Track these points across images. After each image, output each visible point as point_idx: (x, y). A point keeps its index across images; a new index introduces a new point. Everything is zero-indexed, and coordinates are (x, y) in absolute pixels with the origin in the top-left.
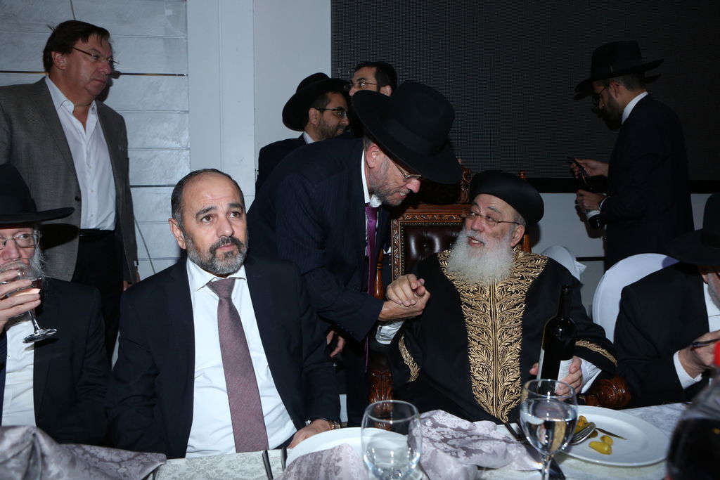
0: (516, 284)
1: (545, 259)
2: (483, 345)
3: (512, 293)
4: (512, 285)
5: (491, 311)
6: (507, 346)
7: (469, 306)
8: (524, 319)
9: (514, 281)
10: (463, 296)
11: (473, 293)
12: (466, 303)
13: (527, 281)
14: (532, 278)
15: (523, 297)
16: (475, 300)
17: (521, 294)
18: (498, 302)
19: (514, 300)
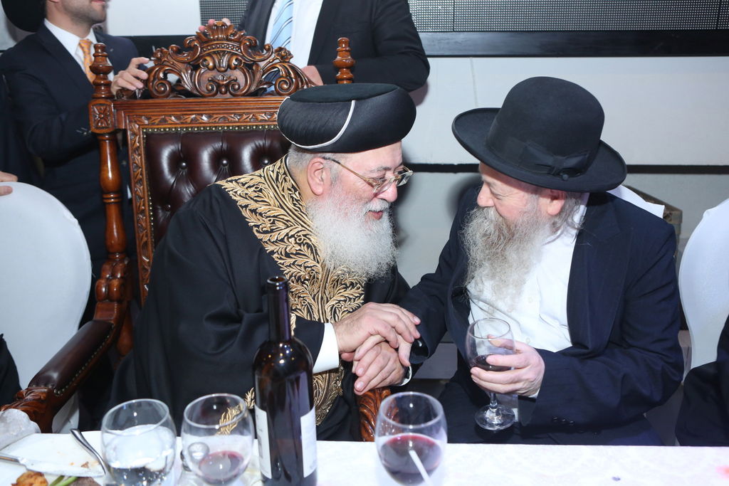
3: (346, 288)
11: (302, 283)
15: (361, 294)
16: (299, 297)
17: (358, 288)
18: (328, 302)
19: (350, 299)
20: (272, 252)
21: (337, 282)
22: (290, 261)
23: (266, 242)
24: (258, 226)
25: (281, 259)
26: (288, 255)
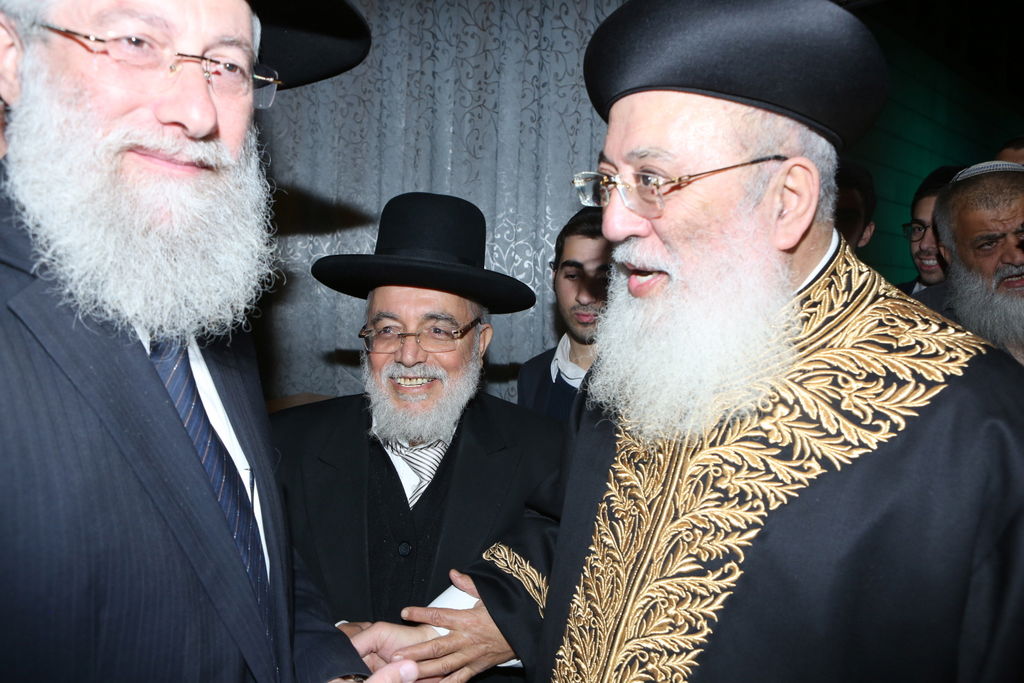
0: (751, 469)
4: (738, 468)
8: (722, 625)
9: (754, 455)
13: (800, 469)
14: (825, 462)
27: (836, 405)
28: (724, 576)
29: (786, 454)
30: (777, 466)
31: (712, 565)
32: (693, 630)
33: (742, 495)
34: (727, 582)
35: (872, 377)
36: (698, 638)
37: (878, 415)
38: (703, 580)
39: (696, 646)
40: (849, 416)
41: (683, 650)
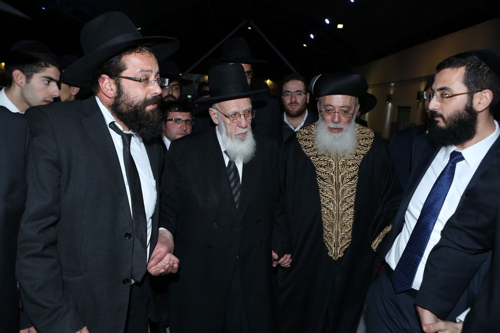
0: (352, 160)
1: (372, 139)
2: (330, 210)
3: (350, 166)
4: (350, 160)
5: (336, 183)
6: (345, 210)
7: (322, 179)
9: (351, 157)
10: (317, 171)
11: (324, 167)
12: (319, 176)
13: (360, 157)
14: (363, 155)
15: (357, 169)
16: (326, 174)
17: (356, 166)
18: (340, 174)
19: (351, 172)
20: (310, 156)
21: (344, 164)
22: (317, 159)
23: (309, 152)
24: (305, 146)
25: (314, 158)
26: (317, 157)
27: (360, 145)
28: (355, 179)
29: (356, 155)
30: (356, 157)
31: (352, 178)
32: (353, 191)
33: (353, 164)
34: (356, 181)
35: (363, 139)
36: (354, 192)
37: (367, 145)
38: (352, 181)
39: (354, 193)
40: (362, 146)
41: (352, 195)
